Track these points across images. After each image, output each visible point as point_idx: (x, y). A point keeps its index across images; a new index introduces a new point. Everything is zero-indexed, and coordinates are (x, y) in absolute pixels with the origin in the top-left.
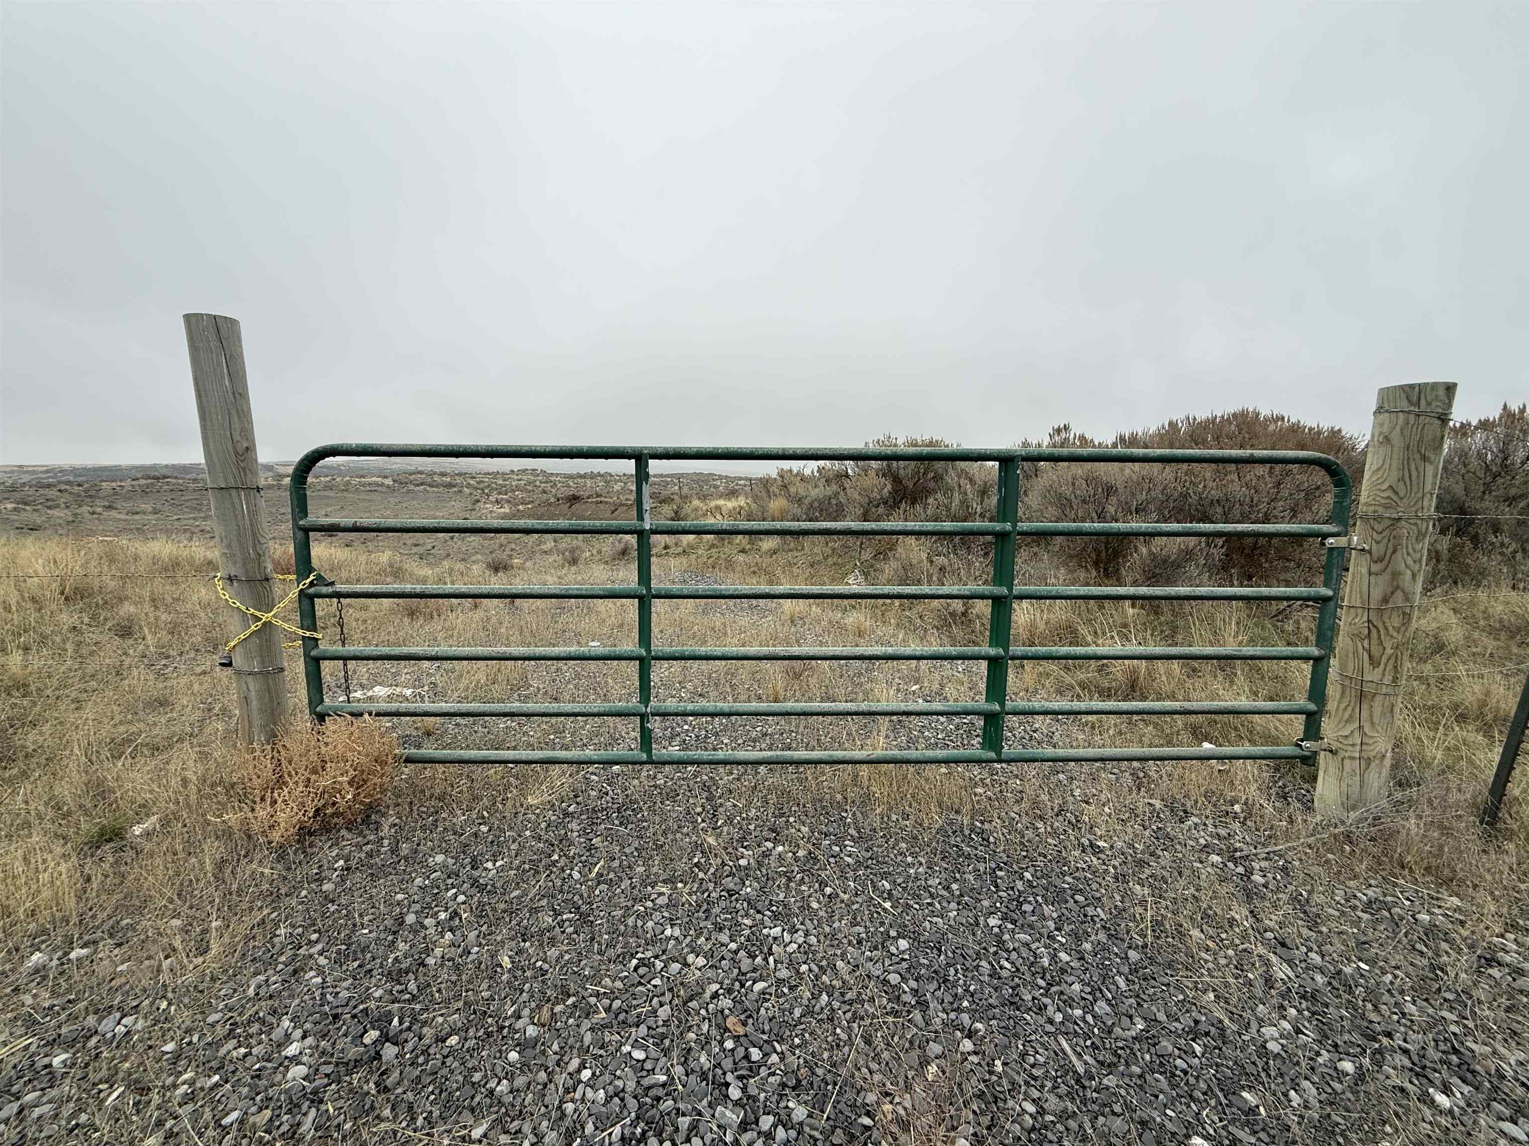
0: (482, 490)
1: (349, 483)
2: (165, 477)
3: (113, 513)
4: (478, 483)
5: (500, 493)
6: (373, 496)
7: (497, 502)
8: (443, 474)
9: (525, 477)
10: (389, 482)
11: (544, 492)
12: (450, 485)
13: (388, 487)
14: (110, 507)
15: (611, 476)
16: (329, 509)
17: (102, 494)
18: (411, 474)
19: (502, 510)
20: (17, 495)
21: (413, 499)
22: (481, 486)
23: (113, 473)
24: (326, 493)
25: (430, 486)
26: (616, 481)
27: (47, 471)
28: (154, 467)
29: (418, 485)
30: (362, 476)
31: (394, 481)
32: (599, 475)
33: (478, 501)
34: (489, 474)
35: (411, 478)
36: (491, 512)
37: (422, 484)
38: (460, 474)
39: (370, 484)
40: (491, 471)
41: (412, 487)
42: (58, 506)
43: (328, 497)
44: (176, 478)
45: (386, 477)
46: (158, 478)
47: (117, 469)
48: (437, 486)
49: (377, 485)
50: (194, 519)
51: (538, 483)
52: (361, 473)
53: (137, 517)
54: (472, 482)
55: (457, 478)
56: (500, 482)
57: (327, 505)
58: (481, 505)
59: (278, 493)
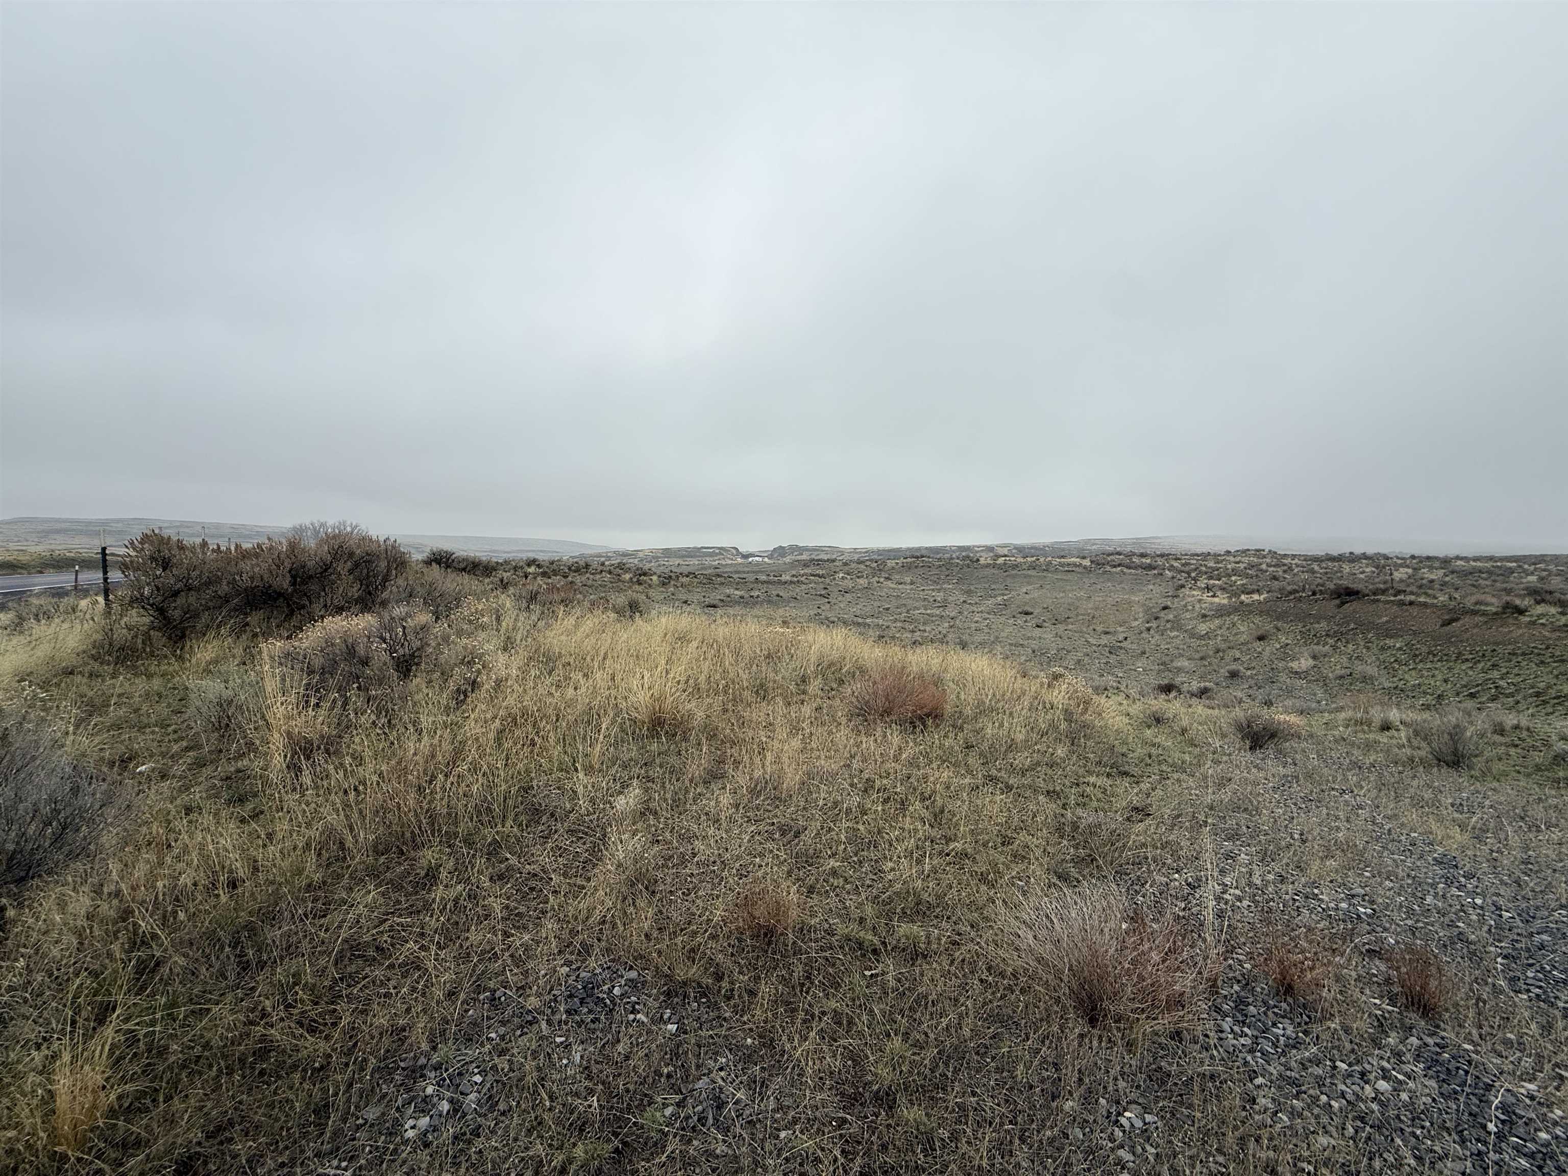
0: (1189, 573)
1: (1050, 563)
2: (923, 557)
3: (889, 583)
4: (1183, 565)
5: (1211, 578)
6: (1069, 576)
7: (1208, 588)
8: (1143, 555)
9: (1246, 560)
10: (1087, 563)
11: (1275, 578)
12: (1150, 567)
13: (1085, 567)
14: (887, 579)
15: (1386, 558)
16: (1029, 588)
17: (886, 568)
18: (1109, 555)
19: (1216, 600)
20: (846, 568)
21: (1109, 580)
22: (1187, 569)
23: (894, 553)
24: (1030, 572)
25: (1129, 567)
26: (1397, 567)
27: (866, 552)
28: (919, 549)
29: (1115, 566)
30: (1063, 557)
31: (1092, 562)
32: (1365, 556)
33: (1183, 586)
34: (1198, 555)
35: (1109, 559)
36: (1200, 601)
37: (1119, 565)
38: (1162, 556)
39: (1069, 564)
40: (1199, 551)
41: (1108, 568)
42: (862, 577)
43: (1030, 576)
44: (929, 557)
45: (1084, 558)
46: (917, 557)
47: (899, 550)
48: (1136, 568)
49: (1075, 565)
50: (933, 590)
51: (1264, 567)
52: (1062, 554)
53: (900, 586)
54: (1176, 564)
55: (1158, 559)
56: (1211, 564)
57: (1029, 583)
58: (1186, 591)
59: (993, 571)
